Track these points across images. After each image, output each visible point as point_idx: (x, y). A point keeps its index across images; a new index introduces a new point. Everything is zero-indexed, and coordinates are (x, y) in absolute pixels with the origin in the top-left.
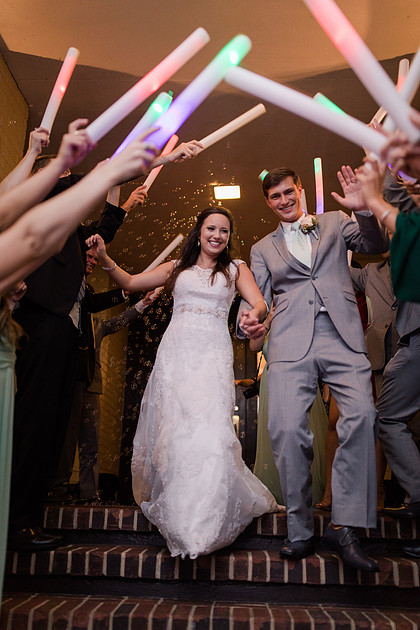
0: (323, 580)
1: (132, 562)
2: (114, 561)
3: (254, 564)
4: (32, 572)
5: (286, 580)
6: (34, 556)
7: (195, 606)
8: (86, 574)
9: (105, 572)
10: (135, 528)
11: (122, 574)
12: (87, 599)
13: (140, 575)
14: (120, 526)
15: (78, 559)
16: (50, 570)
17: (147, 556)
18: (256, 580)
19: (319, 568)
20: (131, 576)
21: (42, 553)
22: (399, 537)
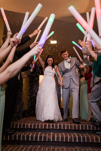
0: (77, 141)
1: (32, 137)
2: (28, 137)
3: (61, 137)
4: (8, 140)
5: (69, 141)
6: (9, 136)
7: (47, 148)
8: (21, 140)
9: (26, 140)
10: (33, 128)
11: (30, 140)
12: (22, 146)
13: (34, 140)
14: (29, 127)
15: (19, 136)
16: (13, 139)
17: (35, 136)
18: (62, 141)
19: (76, 138)
20: (32, 140)
21: (11, 135)
22: (95, 129)
